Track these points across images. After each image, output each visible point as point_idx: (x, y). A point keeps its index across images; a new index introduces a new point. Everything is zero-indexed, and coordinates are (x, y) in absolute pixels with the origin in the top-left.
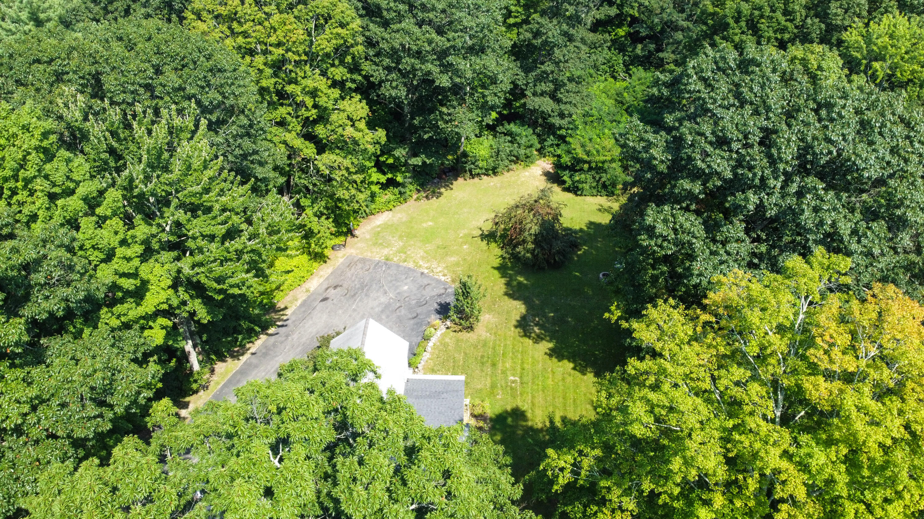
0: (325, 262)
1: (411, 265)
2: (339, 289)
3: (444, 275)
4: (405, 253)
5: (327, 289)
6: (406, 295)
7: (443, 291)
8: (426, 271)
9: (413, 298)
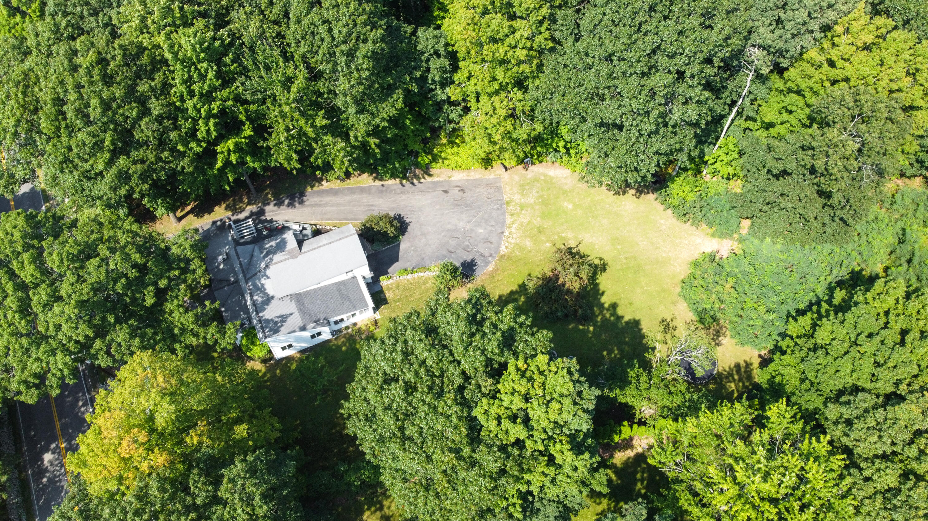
0: (486, 168)
1: (509, 220)
2: (461, 193)
3: (507, 248)
4: (522, 210)
5: (457, 186)
6: (473, 235)
7: (487, 254)
8: (507, 233)
9: (471, 241)
